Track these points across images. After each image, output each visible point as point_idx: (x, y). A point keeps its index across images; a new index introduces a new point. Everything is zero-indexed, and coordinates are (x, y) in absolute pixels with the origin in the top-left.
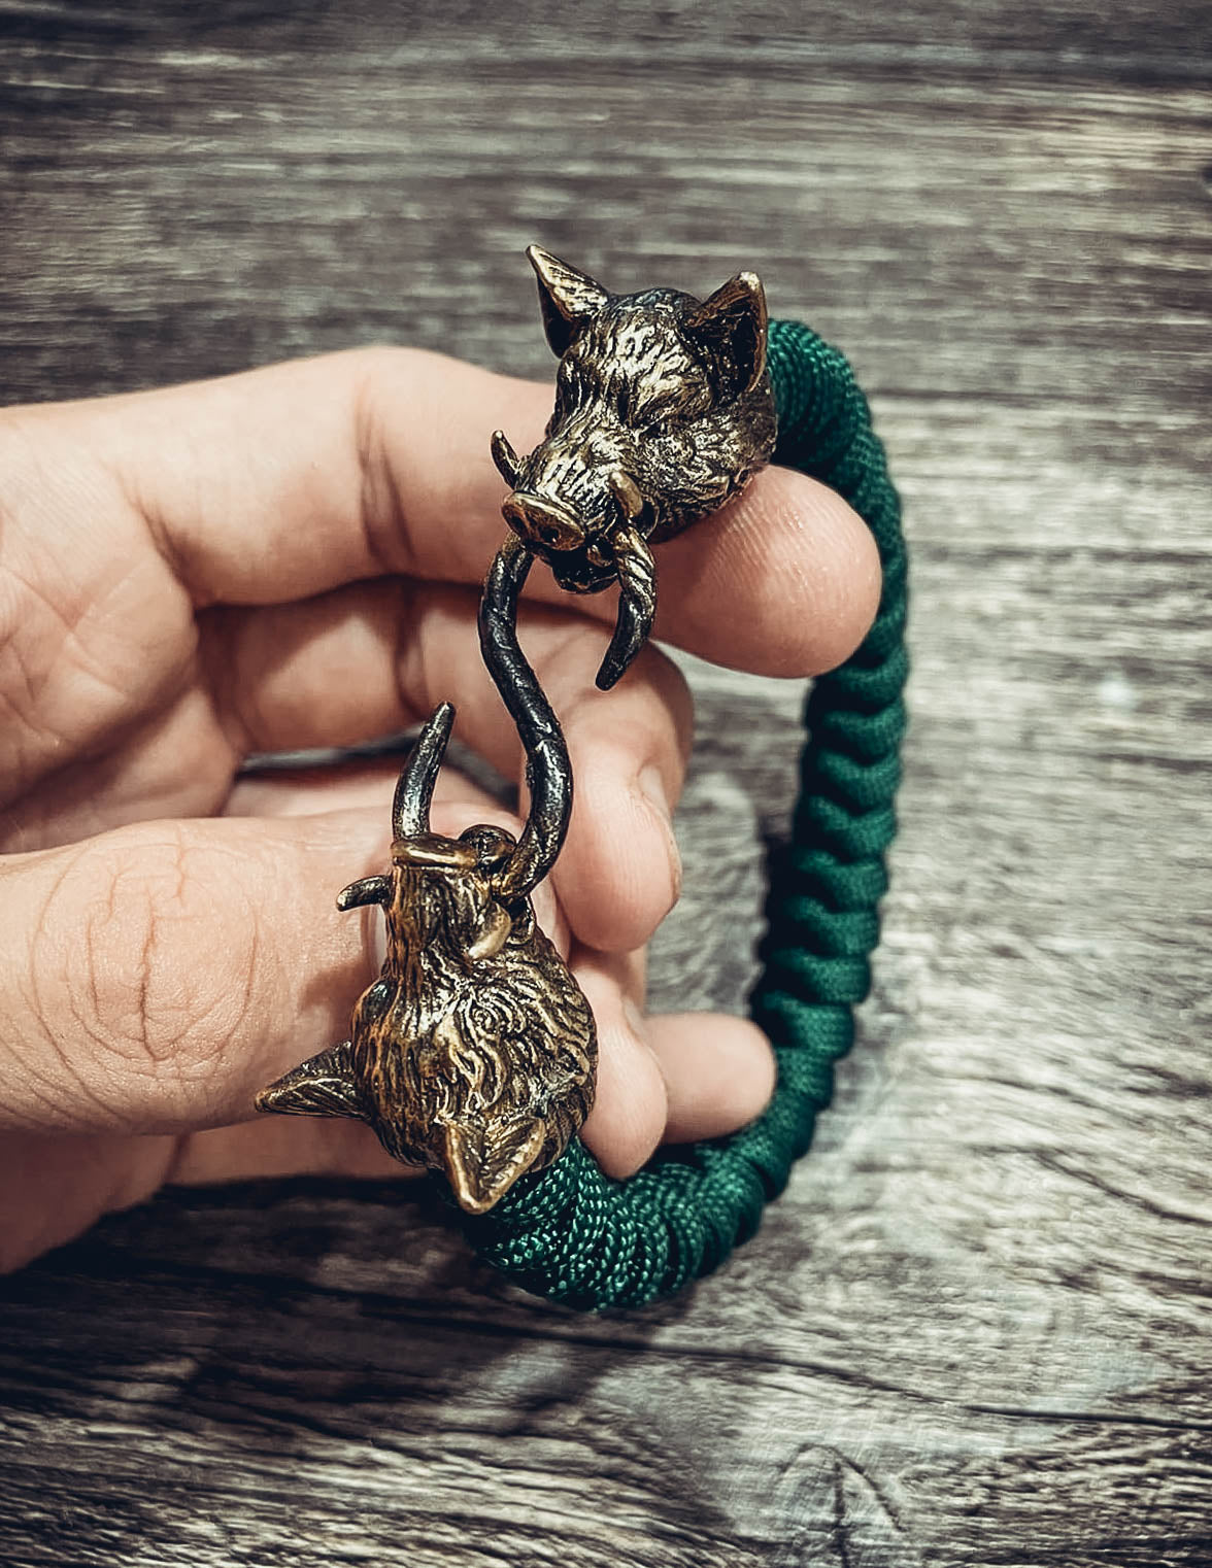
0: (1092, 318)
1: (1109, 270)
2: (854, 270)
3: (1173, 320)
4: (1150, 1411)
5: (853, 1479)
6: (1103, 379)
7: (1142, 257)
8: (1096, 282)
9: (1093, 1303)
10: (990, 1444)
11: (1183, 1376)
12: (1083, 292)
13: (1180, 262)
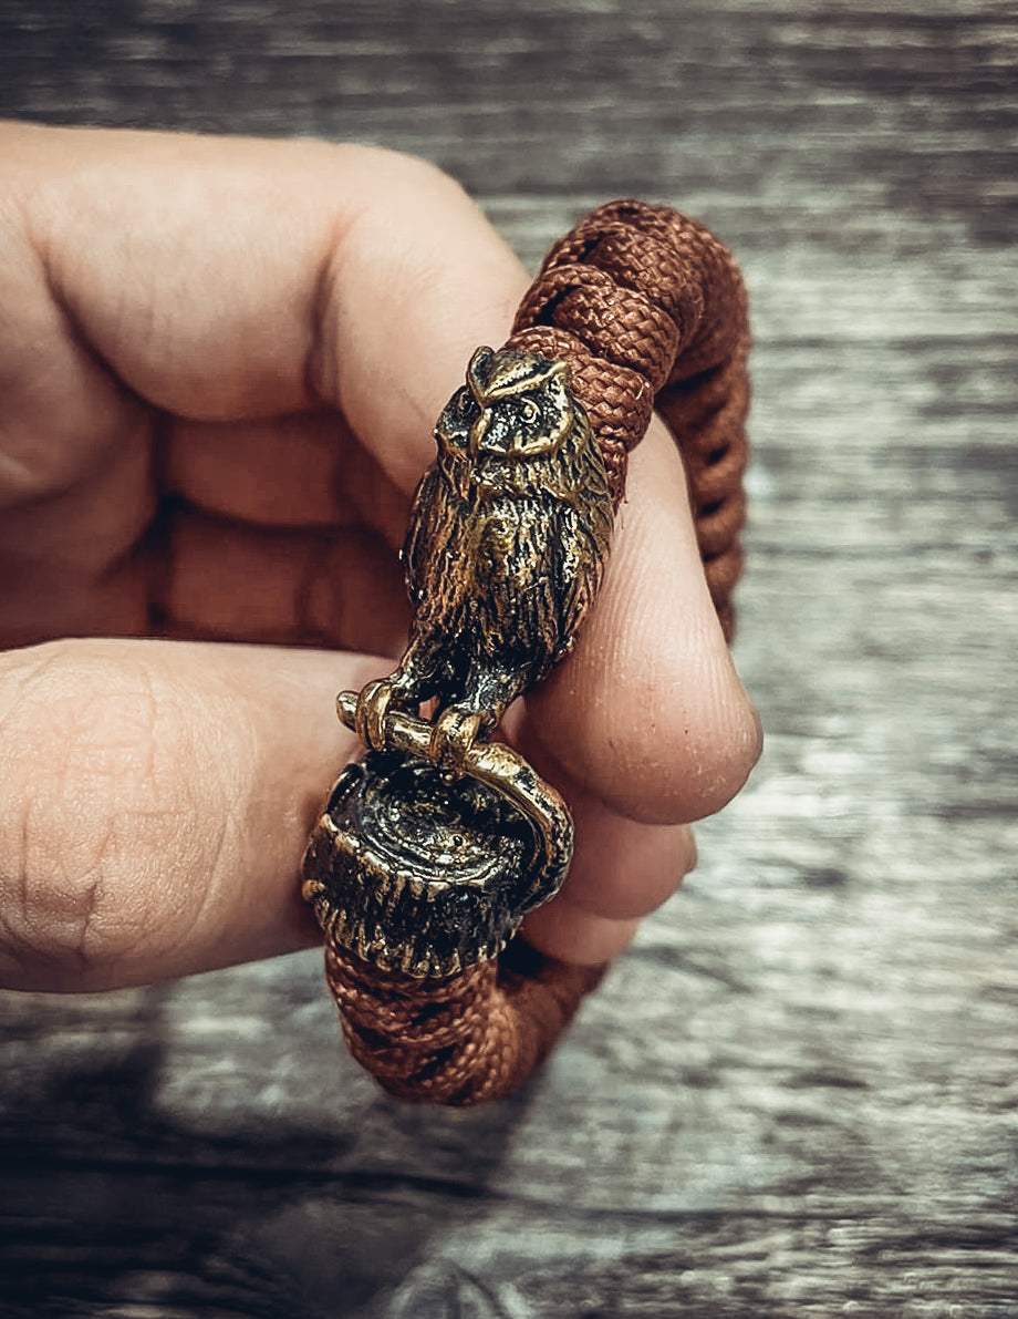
0: (740, 102)
1: (761, 50)
2: (492, 63)
3: (827, 100)
4: (771, 1204)
5: (469, 1294)
6: (748, 164)
7: (793, 36)
8: (744, 65)
9: (715, 1099)
10: (608, 1248)
11: (806, 1169)
12: (731, 76)
13: (833, 38)
